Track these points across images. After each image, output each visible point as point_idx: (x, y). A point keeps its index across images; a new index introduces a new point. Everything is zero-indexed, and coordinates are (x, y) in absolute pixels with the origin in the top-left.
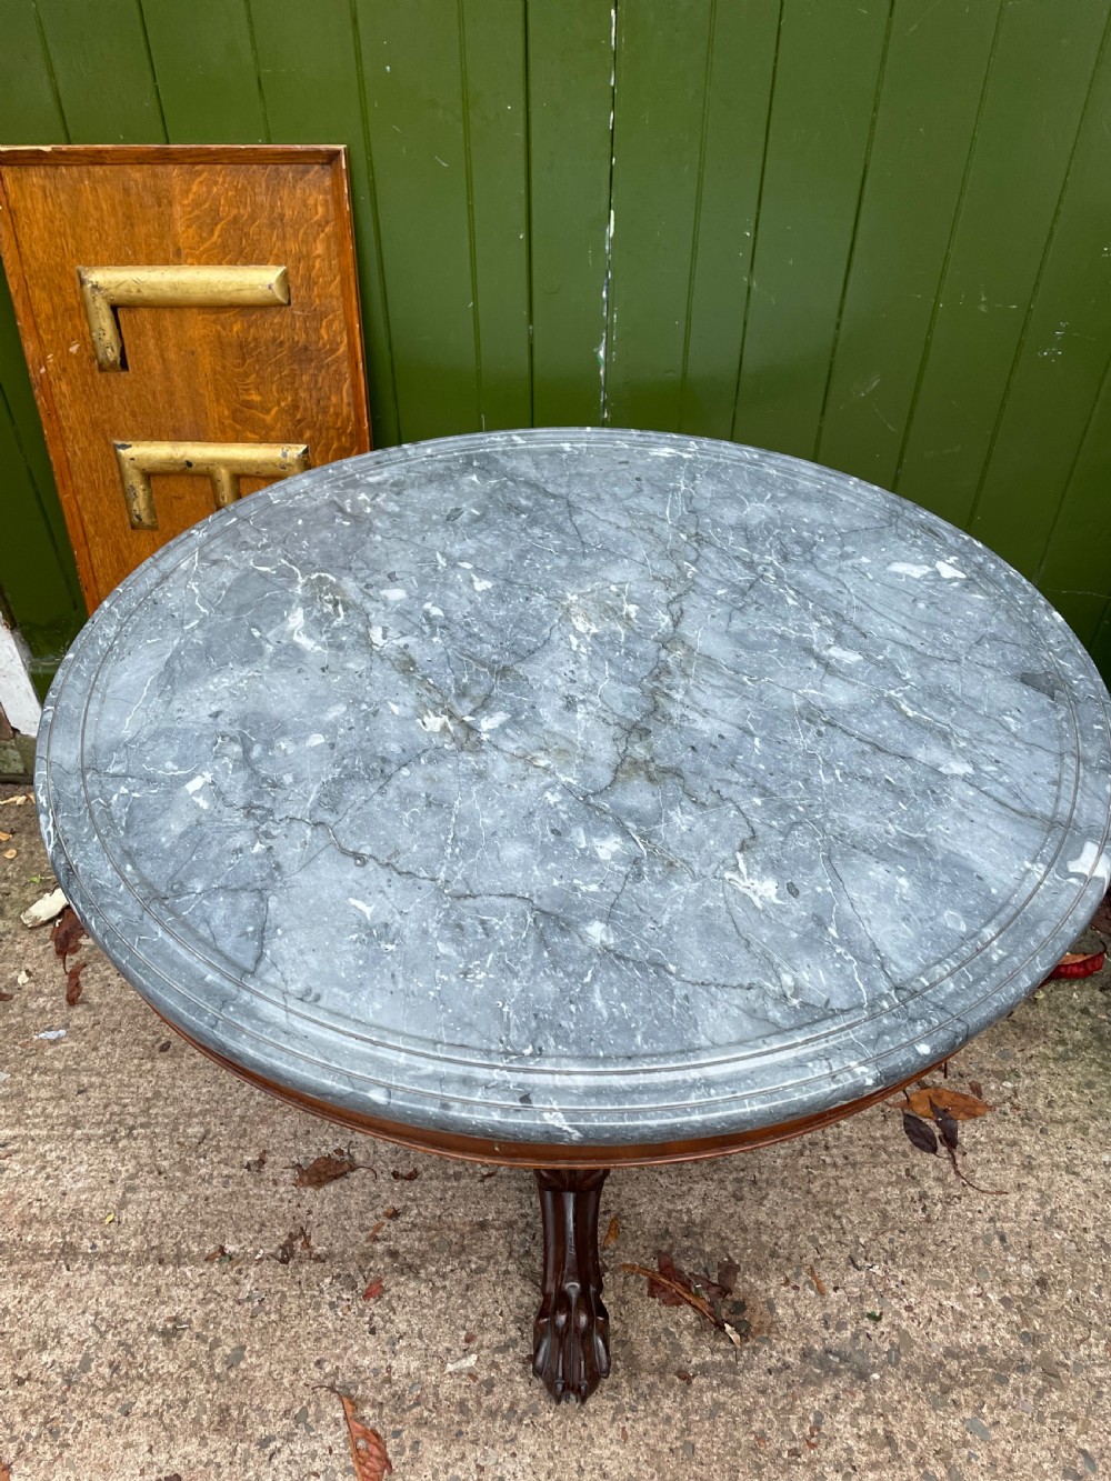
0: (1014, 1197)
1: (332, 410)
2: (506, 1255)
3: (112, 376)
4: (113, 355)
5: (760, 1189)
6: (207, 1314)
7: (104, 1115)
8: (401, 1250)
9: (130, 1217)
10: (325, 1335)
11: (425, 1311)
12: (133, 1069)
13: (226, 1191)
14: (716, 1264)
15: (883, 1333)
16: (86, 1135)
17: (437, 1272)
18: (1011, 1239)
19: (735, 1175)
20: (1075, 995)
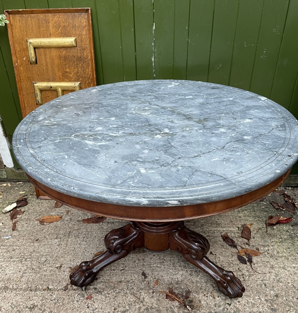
0: (268, 275)
1: (87, 73)
2: (127, 289)
3: (33, 66)
4: (34, 60)
5: (197, 273)
6: (42, 303)
7: (19, 256)
8: (98, 288)
9: (24, 280)
10: (75, 308)
11: (103, 302)
12: (28, 245)
13: (50, 273)
14: (185, 291)
15: (231, 308)
16: (14, 260)
17: (107, 293)
18: (268, 285)
19: (191, 269)
20: (284, 227)
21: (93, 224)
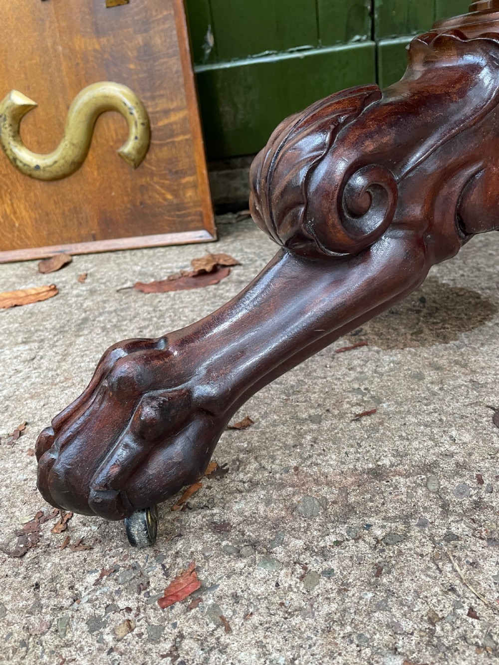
2: (439, 510)
17: (308, 548)
21: (178, 292)
